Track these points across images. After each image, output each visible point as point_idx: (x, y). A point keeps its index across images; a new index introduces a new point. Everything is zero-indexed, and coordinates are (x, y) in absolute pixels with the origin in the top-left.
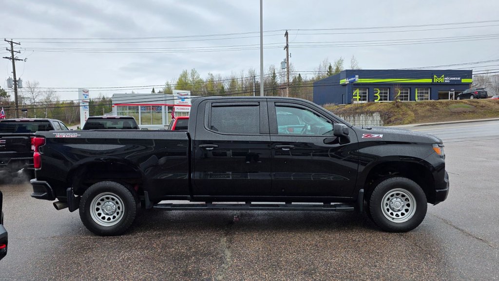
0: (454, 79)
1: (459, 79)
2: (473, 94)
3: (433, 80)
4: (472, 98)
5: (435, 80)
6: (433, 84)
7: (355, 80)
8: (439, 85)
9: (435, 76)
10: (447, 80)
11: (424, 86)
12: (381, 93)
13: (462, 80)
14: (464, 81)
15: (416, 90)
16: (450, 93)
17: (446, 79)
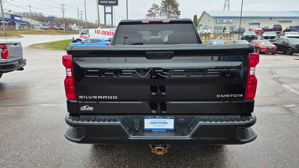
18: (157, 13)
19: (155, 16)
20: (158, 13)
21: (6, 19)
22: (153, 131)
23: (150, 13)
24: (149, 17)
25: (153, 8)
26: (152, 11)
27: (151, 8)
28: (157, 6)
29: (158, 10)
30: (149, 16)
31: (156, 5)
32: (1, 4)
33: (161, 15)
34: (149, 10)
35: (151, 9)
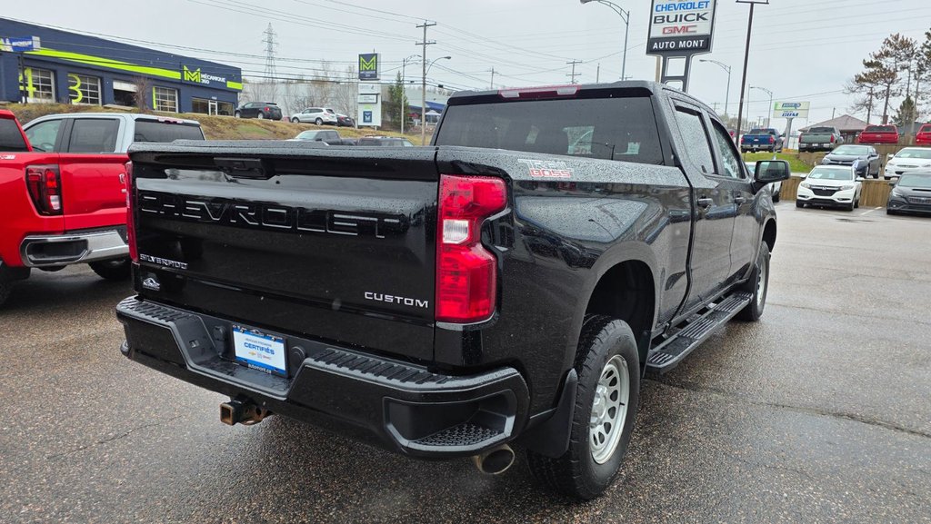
0: (216, 78)
1: (223, 80)
2: (261, 112)
3: (183, 76)
4: (260, 117)
5: (187, 77)
6: (182, 83)
7: (30, 48)
8: (192, 85)
9: (185, 68)
10: (205, 79)
11: (167, 84)
12: (82, 87)
13: (228, 82)
14: (231, 85)
15: (154, 91)
16: (210, 103)
17: (203, 76)
18: (903, 68)
19: (892, 82)
20: (906, 70)
21: (437, 107)
22: (249, 365)
23: (872, 70)
24: (868, 84)
25: (887, 54)
26: (883, 62)
27: (877, 53)
28: (905, 44)
29: (908, 57)
30: (865, 81)
31: (902, 42)
32: (424, 70)
33: (923, 76)
34: (868, 60)
35: (876, 57)
